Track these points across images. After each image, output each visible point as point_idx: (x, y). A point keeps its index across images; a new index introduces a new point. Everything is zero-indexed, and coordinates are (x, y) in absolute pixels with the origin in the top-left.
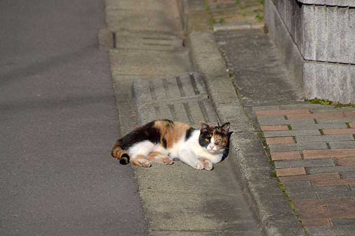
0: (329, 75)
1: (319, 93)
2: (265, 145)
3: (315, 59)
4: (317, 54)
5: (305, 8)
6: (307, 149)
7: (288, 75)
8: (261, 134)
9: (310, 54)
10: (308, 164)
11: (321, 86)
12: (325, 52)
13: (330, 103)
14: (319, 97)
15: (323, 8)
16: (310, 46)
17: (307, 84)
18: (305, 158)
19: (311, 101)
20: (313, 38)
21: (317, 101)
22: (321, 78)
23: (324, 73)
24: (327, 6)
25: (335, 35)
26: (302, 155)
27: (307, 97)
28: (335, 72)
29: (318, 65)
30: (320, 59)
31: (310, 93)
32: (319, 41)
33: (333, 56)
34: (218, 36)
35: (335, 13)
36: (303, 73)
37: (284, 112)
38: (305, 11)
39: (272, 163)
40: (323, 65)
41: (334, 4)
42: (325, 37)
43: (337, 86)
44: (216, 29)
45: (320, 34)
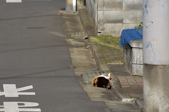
0: (139, 68)
1: (136, 73)
2: (119, 82)
3: (135, 63)
4: (136, 62)
5: (133, 48)
6: (131, 83)
7: (129, 71)
8: (119, 80)
9: (134, 62)
10: (131, 86)
11: (137, 71)
12: (138, 61)
13: (139, 76)
14: (136, 74)
15: (138, 49)
16: (134, 59)
17: (133, 70)
18: (130, 84)
19: (134, 75)
20: (135, 57)
21: (136, 75)
22: (137, 69)
23: (138, 67)
24: (139, 48)
25: (141, 56)
26: (129, 84)
27: (133, 74)
28: (141, 67)
29: (136, 65)
30: (137, 63)
31: (134, 73)
32: (137, 58)
33: (140, 62)
34: (108, 65)
35: (141, 50)
36: (132, 67)
37: (126, 77)
38: (133, 49)
39: (121, 85)
40: (138, 65)
41: (141, 47)
42: (138, 57)
43: (141, 71)
44: (108, 64)
45: (137, 56)
